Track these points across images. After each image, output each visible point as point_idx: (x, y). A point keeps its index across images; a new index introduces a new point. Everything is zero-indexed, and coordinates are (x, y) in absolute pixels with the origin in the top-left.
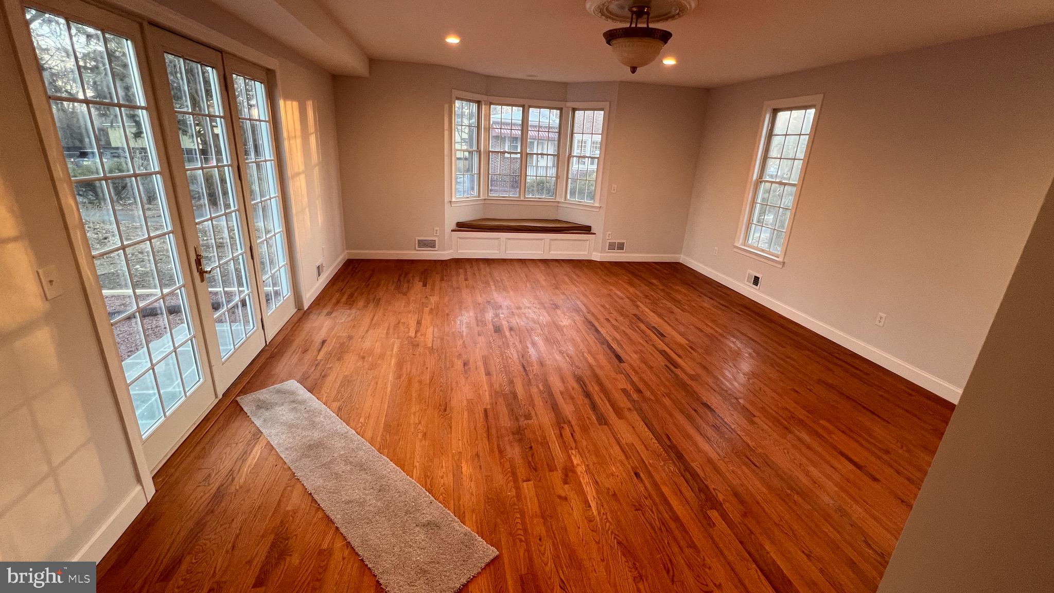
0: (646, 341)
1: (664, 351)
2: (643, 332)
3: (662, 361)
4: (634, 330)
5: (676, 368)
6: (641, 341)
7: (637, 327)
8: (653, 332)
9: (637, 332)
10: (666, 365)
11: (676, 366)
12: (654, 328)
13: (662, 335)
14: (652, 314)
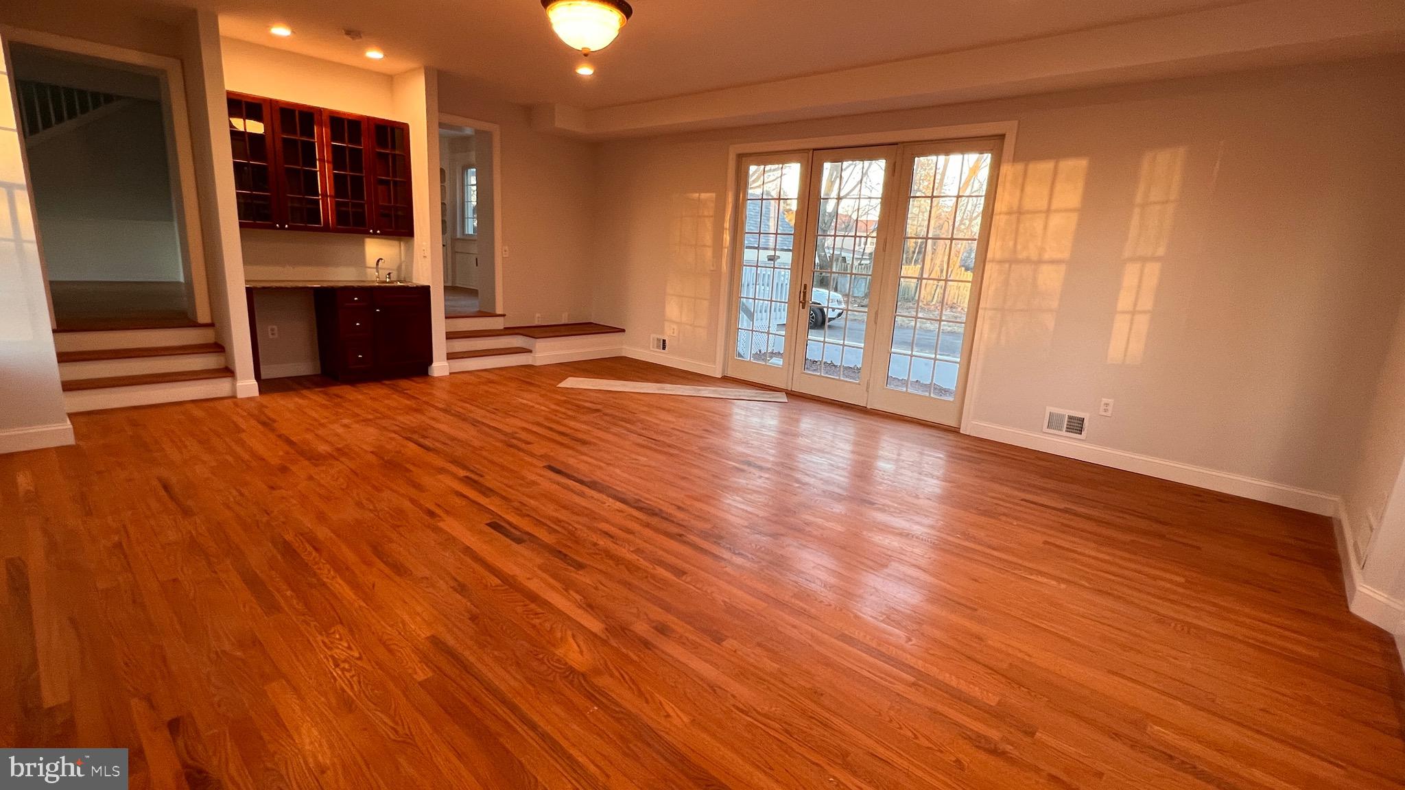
0: (525, 505)
1: (487, 496)
2: (539, 523)
3: (490, 480)
4: (558, 521)
5: (467, 477)
6: (532, 502)
7: (557, 532)
8: (515, 528)
9: (550, 518)
10: (482, 476)
11: (467, 481)
12: (519, 541)
13: (494, 526)
14: (534, 585)
